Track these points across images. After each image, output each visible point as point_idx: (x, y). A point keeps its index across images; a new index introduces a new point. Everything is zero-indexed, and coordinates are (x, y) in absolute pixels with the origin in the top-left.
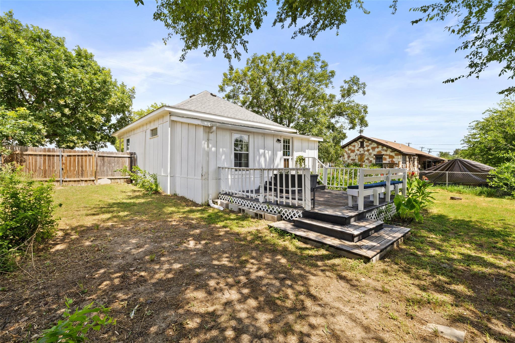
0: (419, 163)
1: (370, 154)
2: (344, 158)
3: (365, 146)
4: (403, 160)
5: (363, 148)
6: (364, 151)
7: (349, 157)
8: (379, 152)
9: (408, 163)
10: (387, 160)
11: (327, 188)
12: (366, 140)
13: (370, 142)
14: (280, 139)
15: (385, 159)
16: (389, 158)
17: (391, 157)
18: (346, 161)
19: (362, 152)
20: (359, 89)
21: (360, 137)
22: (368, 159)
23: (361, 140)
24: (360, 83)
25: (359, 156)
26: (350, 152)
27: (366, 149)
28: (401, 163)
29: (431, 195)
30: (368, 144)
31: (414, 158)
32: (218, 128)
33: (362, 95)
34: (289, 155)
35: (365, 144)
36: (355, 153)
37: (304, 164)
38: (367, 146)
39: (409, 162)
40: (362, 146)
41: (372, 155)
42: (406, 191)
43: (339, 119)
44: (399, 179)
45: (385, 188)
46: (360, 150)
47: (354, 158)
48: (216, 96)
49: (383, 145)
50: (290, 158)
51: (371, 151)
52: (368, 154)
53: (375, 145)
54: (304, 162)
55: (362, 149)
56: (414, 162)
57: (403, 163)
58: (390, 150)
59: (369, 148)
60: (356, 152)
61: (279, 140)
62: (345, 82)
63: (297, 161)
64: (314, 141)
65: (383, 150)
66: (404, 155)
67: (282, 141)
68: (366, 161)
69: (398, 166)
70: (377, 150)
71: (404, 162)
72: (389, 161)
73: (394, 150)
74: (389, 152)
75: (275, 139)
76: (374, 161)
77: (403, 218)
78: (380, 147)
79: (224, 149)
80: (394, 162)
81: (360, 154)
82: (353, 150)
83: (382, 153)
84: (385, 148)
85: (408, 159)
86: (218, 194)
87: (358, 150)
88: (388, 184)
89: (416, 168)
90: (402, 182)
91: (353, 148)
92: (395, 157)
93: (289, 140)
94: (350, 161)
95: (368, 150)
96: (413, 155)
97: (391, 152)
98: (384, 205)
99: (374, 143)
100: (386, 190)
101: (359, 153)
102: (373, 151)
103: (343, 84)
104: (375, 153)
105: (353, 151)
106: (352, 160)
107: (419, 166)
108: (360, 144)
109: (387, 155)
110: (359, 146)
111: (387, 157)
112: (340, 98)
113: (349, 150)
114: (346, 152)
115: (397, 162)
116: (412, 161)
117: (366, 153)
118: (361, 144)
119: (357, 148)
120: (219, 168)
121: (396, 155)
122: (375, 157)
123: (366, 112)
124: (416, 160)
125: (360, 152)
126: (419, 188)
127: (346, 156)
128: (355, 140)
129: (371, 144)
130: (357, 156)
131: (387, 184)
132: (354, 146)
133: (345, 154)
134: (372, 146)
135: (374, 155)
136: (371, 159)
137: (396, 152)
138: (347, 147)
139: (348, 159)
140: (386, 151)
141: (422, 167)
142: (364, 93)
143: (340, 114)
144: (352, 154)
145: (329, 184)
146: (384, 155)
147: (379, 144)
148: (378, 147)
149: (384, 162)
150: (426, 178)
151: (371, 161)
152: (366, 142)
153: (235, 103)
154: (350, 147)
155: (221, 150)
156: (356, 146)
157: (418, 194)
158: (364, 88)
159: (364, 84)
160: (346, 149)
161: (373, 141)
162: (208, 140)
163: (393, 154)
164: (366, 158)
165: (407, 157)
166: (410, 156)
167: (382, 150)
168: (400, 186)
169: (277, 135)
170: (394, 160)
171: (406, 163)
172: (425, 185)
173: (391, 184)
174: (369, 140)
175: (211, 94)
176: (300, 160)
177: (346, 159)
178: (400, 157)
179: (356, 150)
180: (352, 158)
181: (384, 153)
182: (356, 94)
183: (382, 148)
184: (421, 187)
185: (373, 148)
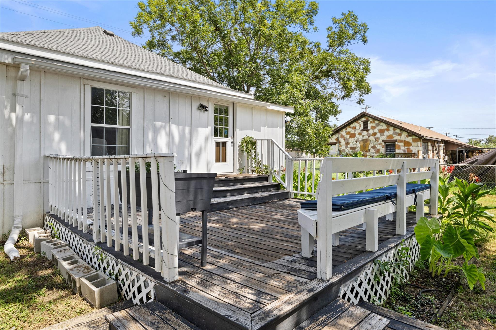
0: (446, 153)
1: (377, 140)
2: (341, 146)
3: (369, 128)
4: (424, 149)
5: (368, 130)
6: (369, 135)
7: (347, 144)
8: (391, 136)
9: (430, 153)
10: (401, 149)
11: (292, 196)
12: (371, 120)
13: (377, 122)
14: (205, 104)
15: (399, 147)
16: (404, 146)
17: (407, 144)
18: (344, 150)
19: (366, 137)
20: (356, 33)
21: (363, 115)
22: (374, 147)
23: (364, 119)
24: (359, 23)
25: (362, 143)
26: (348, 136)
27: (371, 132)
28: (421, 153)
29: (488, 213)
30: (374, 125)
31: (439, 146)
32: (33, 69)
33: (361, 43)
34: (227, 136)
35: (370, 125)
36: (356, 139)
37: (255, 152)
38: (373, 128)
39: (433, 152)
40: (366, 127)
41: (380, 141)
42: (438, 205)
43: (327, 83)
44: (423, 181)
45: (394, 204)
46: (363, 134)
47: (355, 146)
48: (113, 35)
49: (396, 127)
50: (229, 140)
51: (378, 135)
52: (374, 139)
53: (385, 127)
54: (255, 149)
55: (365, 133)
56: (439, 152)
57: (423, 153)
58: (406, 134)
59: (376, 131)
60: (358, 136)
61: (203, 107)
62: (335, 21)
63: (242, 147)
64: (278, 112)
65: (396, 133)
66: (425, 140)
67: (211, 109)
68: (372, 150)
69: (418, 157)
70: (386, 133)
71: (426, 151)
72: (404, 151)
73: (411, 133)
74: (404, 137)
75: (195, 105)
76: (383, 150)
77: (436, 276)
78: (391, 129)
79: (61, 117)
80: (412, 151)
81: (362, 140)
82: (352, 134)
83: (395, 139)
84: (398, 131)
85: (430, 148)
86: (44, 216)
87: (360, 134)
88: (401, 192)
89: (441, 160)
90: (429, 187)
91: (352, 131)
92: (413, 144)
93: (227, 108)
94: (348, 150)
95: (374, 134)
96: (438, 142)
97: (407, 136)
98: (391, 249)
99: (382, 124)
100: (396, 208)
101: (361, 138)
102: (381, 135)
103: (331, 24)
104: (384, 138)
105: (353, 136)
106: (351, 148)
107: (447, 158)
108: (362, 125)
109: (401, 141)
110: (362, 128)
111: (402, 144)
112: (328, 48)
113: (348, 133)
114: (342, 136)
115: (416, 152)
116: (436, 150)
117: (372, 138)
118: (364, 124)
119: (358, 131)
120: (46, 157)
121: (414, 141)
122: (383, 144)
123: (367, 70)
124: (441, 148)
125: (363, 136)
126: (464, 199)
127: (343, 143)
128: (355, 120)
129: (378, 125)
130: (358, 143)
131: (398, 193)
132: (355, 128)
133: (341, 140)
134: (380, 128)
135: (383, 141)
136: (379, 147)
137: (414, 137)
138: (344, 130)
139: (347, 147)
140: (400, 135)
141: (450, 159)
142: (364, 40)
143: (328, 74)
144: (351, 140)
145: (296, 187)
146: (396, 141)
147: (389, 124)
148: (388, 130)
149: (397, 151)
150: (476, 178)
151: (379, 150)
152: (371, 122)
153: (163, 55)
154: (349, 129)
155: (52, 118)
156: (358, 128)
157: (461, 210)
158: (365, 32)
159: (365, 27)
160: (343, 132)
161: (382, 121)
162: (14, 95)
163: (409, 140)
164: (372, 145)
165: (430, 144)
166: (434, 142)
167: (393, 134)
168: (425, 195)
169: (199, 97)
170: (411, 148)
171: (428, 153)
172: (475, 194)
173: (408, 193)
174: (375, 119)
175: (105, 32)
176: (247, 144)
177: (343, 147)
178: (419, 143)
179: (357, 134)
180: (351, 145)
181: (396, 138)
182: (352, 41)
183: (394, 130)
184: (466, 197)
185: (382, 132)
